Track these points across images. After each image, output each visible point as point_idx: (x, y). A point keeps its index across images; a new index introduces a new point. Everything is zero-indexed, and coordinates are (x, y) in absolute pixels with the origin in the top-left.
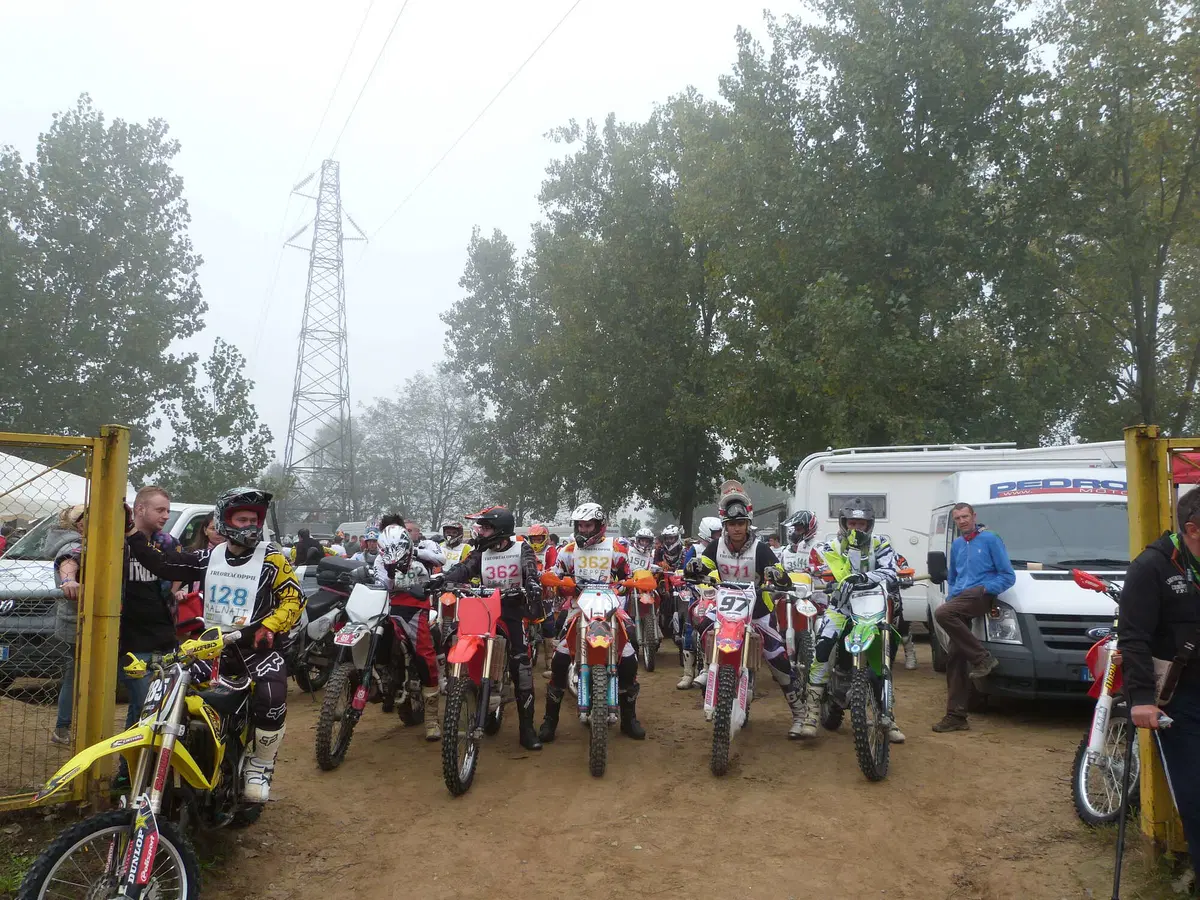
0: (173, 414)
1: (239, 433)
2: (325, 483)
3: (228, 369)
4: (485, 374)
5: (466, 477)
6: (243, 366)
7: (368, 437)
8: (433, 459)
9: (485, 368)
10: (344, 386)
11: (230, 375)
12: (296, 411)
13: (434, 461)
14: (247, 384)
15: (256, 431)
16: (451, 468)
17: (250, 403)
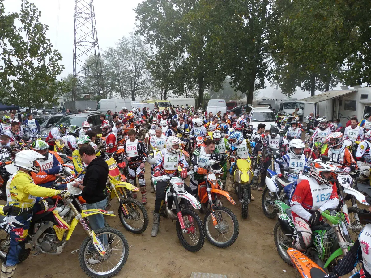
0: (3, 44)
1: (43, 55)
2: (90, 81)
3: (32, 18)
4: (152, 35)
5: (144, 78)
6: (40, 15)
7: (105, 63)
8: (131, 71)
9: (152, 32)
10: (95, 38)
11: (33, 21)
12: (75, 50)
13: (132, 72)
14: (44, 27)
15: (52, 54)
16: (138, 75)
17: (47, 38)
